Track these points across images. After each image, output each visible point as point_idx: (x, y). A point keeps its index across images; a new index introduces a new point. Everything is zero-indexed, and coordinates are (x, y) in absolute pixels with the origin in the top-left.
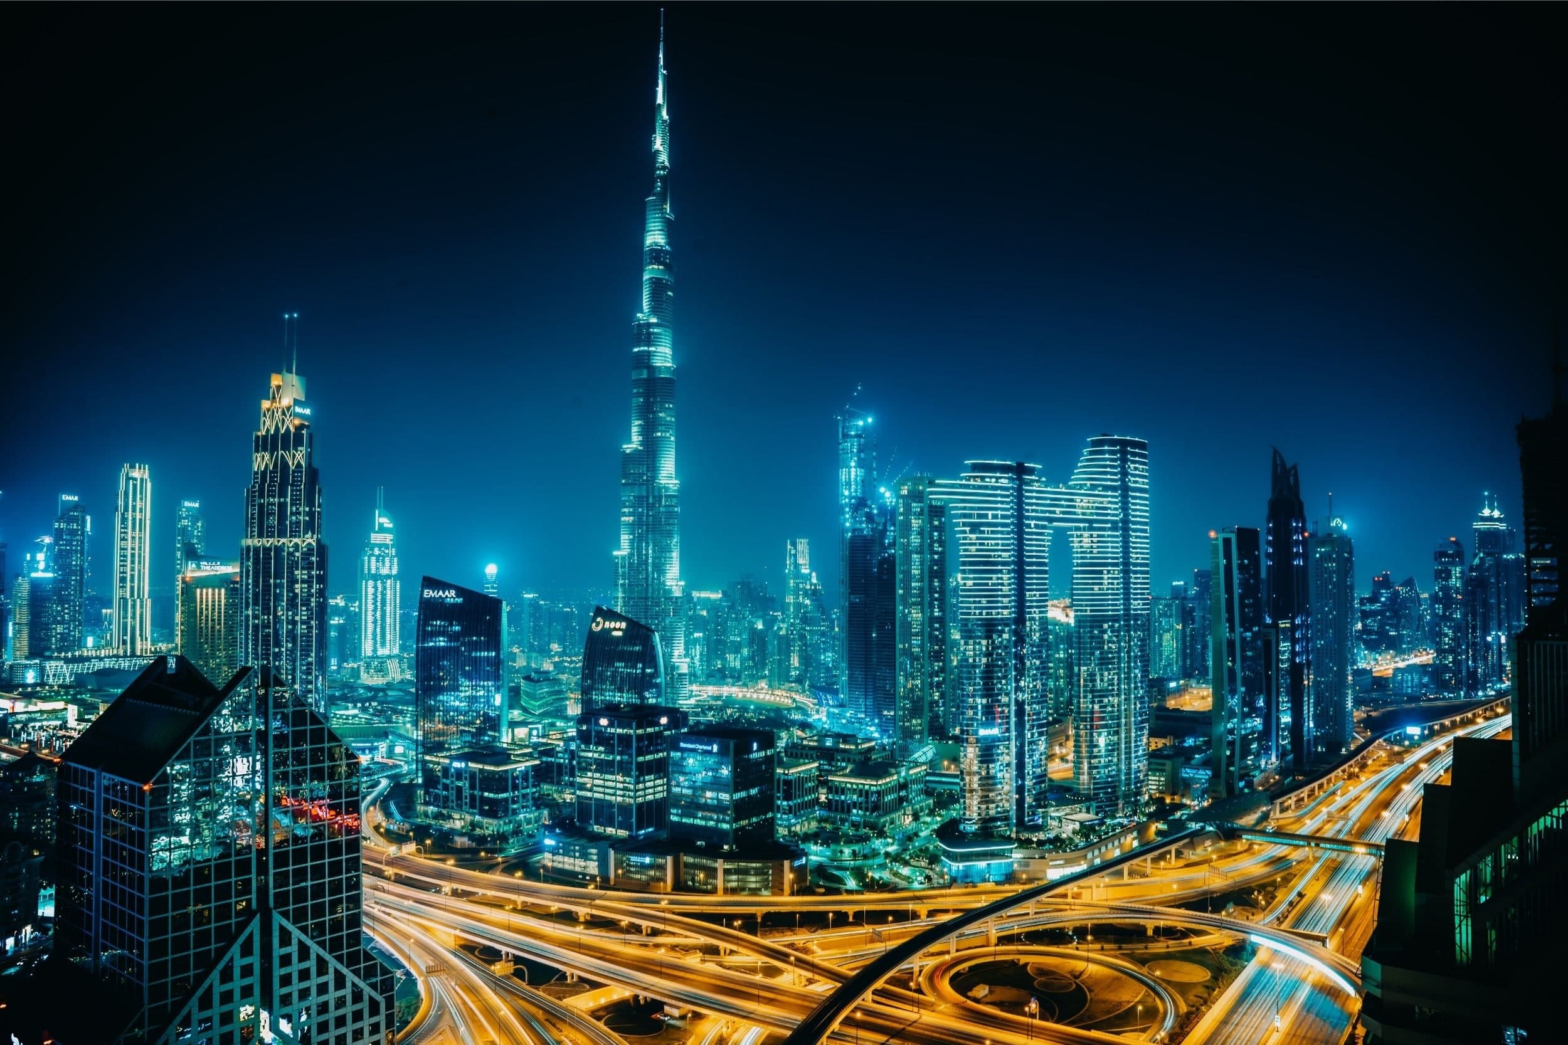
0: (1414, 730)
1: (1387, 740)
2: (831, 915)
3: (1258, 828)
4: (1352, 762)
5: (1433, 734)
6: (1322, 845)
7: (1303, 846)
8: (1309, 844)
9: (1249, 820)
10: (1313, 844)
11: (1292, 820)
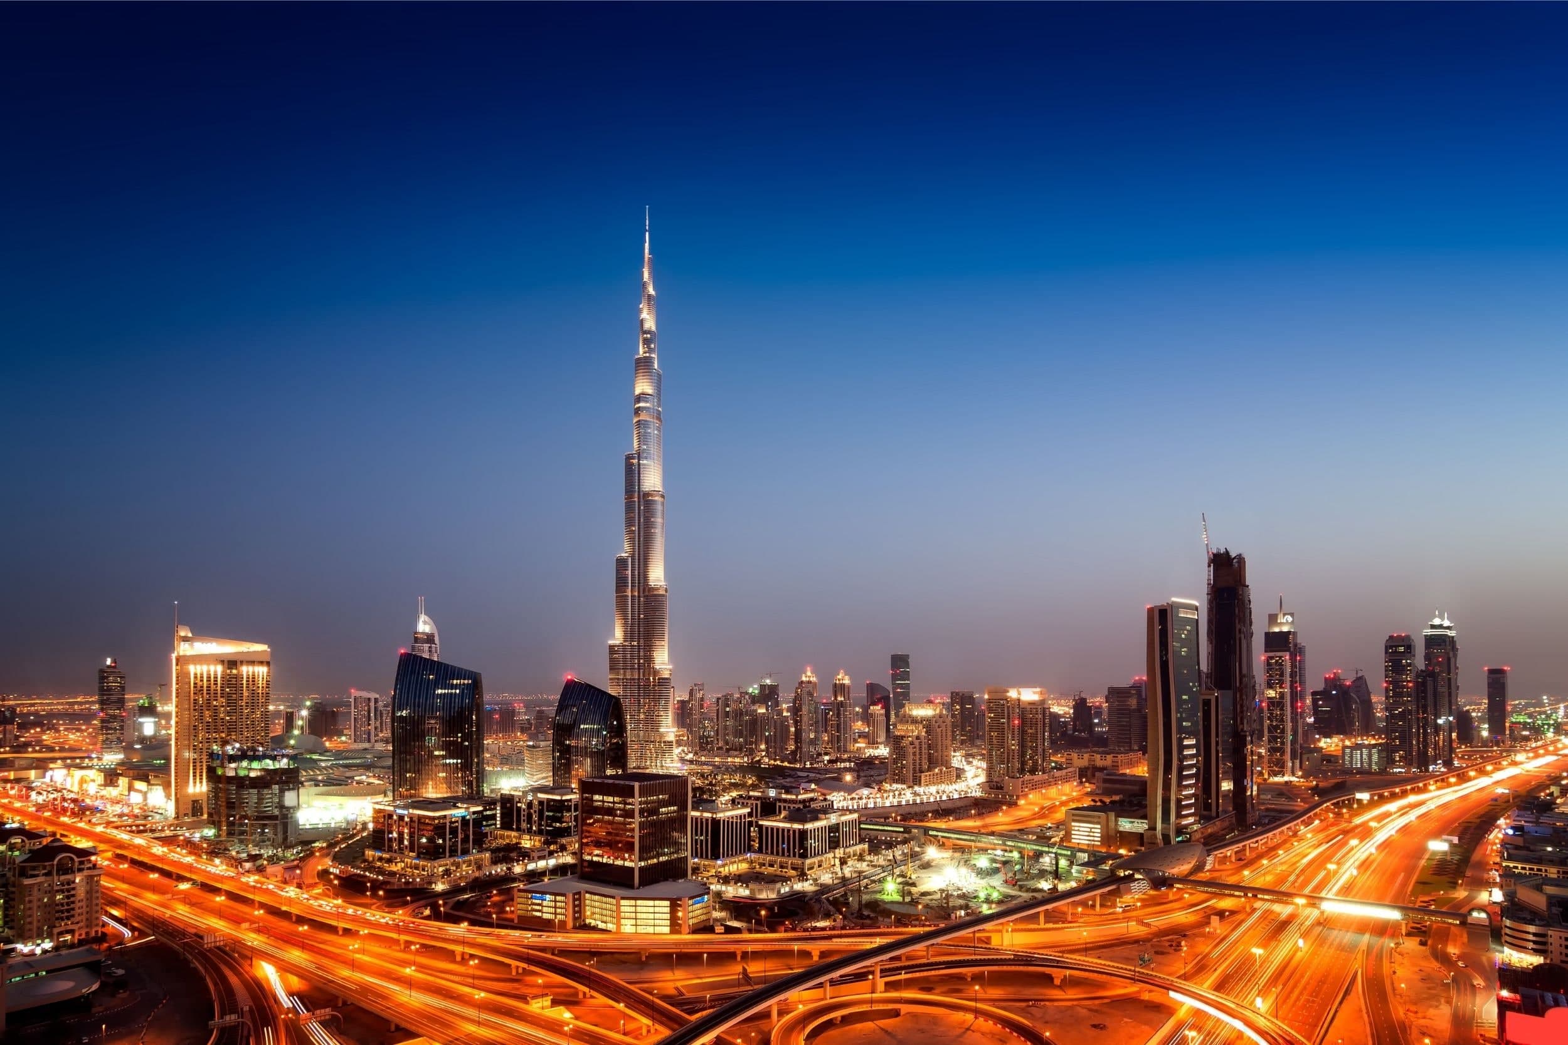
0: (1364, 796)
1: (1336, 805)
2: (705, 955)
3: (1192, 878)
4: (1299, 821)
5: (1382, 800)
6: (1259, 896)
7: (1239, 897)
8: (1246, 895)
9: (1182, 868)
10: (1250, 895)
11: (1230, 872)
